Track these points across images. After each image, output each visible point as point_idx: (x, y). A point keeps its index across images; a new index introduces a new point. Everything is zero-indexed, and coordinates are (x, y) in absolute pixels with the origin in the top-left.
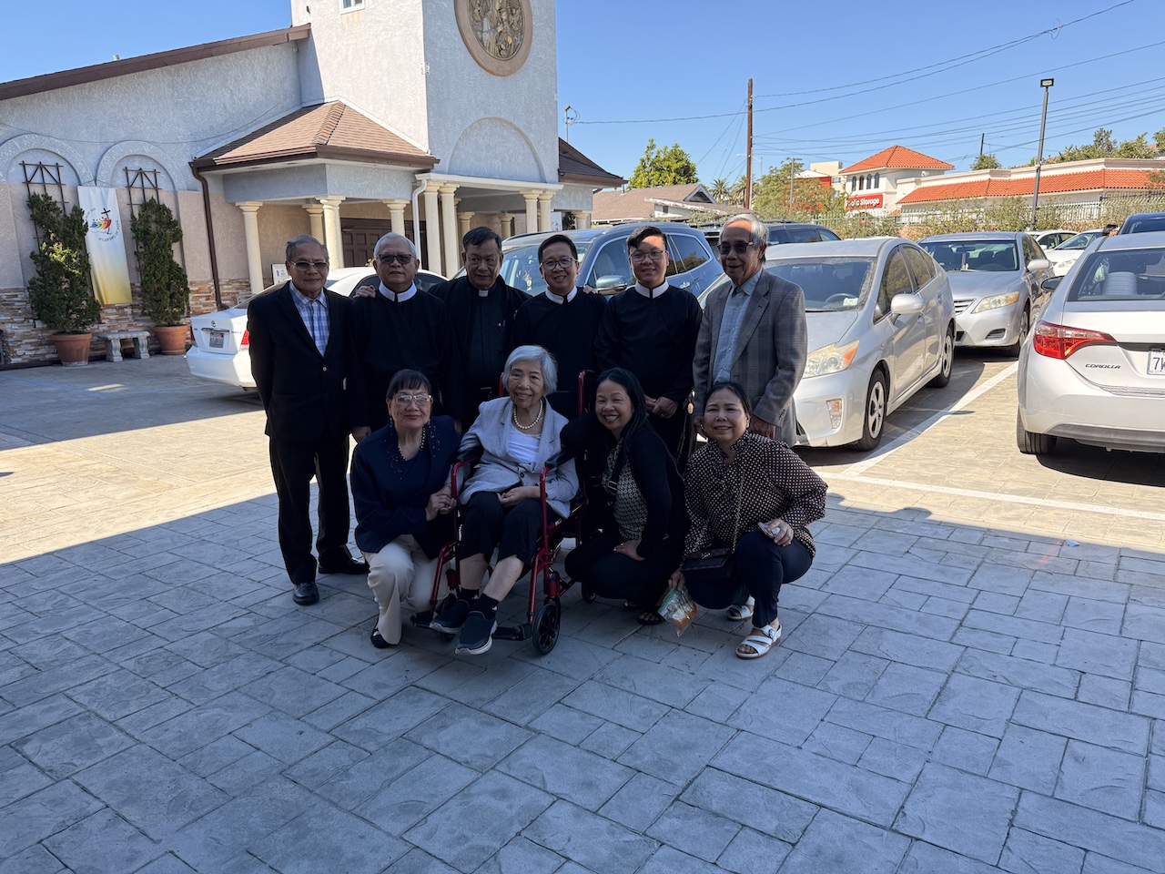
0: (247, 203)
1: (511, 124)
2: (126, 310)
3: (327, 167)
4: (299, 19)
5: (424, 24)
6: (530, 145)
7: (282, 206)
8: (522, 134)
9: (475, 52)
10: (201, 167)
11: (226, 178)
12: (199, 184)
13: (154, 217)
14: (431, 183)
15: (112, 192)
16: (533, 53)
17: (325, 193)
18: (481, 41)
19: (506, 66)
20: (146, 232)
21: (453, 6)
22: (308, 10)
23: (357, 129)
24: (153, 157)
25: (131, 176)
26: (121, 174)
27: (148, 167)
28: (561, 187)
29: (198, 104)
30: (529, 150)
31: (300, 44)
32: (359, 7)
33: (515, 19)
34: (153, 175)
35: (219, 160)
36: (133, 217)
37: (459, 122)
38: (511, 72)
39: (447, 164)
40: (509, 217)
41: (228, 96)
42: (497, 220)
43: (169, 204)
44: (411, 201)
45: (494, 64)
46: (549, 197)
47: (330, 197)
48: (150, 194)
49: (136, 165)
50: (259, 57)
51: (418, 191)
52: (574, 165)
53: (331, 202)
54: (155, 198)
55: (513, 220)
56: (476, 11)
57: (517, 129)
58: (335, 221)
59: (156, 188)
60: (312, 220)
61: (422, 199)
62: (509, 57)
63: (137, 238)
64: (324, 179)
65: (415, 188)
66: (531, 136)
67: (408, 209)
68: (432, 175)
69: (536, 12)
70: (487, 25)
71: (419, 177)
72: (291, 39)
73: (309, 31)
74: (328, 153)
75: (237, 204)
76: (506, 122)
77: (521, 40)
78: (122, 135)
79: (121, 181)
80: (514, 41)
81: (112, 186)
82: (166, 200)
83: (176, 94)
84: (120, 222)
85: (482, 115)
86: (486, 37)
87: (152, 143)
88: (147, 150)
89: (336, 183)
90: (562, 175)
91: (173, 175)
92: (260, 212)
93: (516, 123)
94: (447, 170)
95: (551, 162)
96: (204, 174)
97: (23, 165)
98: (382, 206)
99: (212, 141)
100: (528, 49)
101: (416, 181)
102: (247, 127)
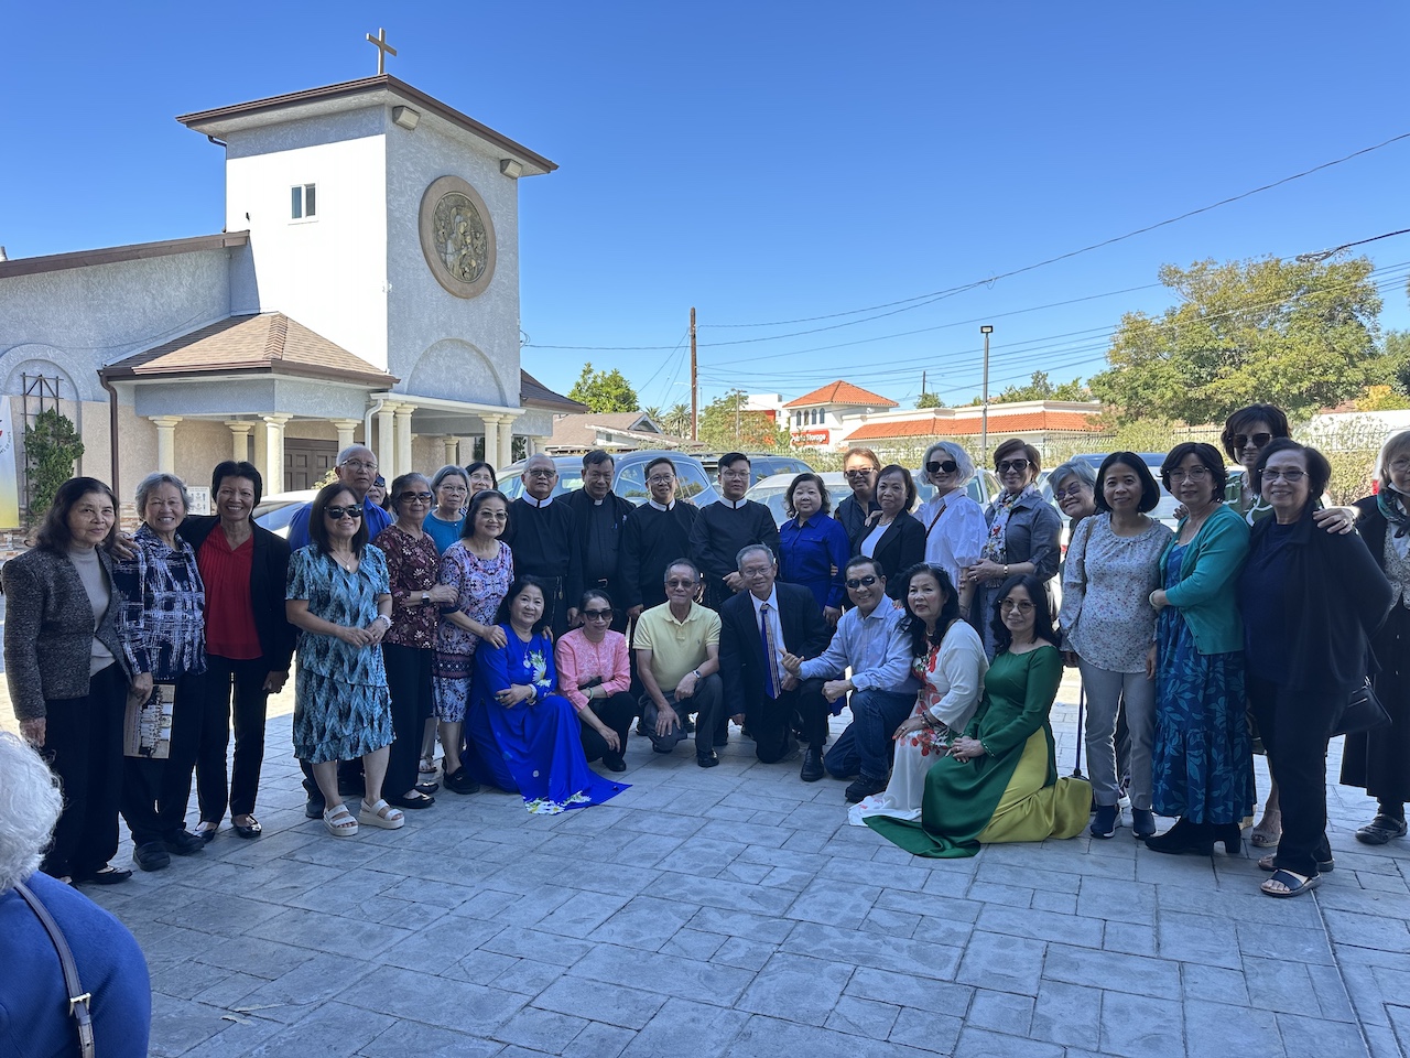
0: (165, 417)
1: (472, 346)
2: (5, 536)
3: (277, 382)
4: (235, 224)
5: (388, 243)
6: (491, 367)
7: (200, 422)
8: (484, 358)
9: (438, 273)
10: (109, 376)
11: (137, 386)
12: (107, 394)
13: (51, 430)
14: (388, 403)
15: (5, 399)
16: (496, 277)
17: (271, 409)
18: (445, 262)
19: (469, 288)
20: (44, 447)
21: (417, 227)
22: (248, 217)
23: (307, 343)
24: (57, 362)
25: (29, 383)
26: (18, 380)
27: (49, 373)
28: (523, 411)
29: (114, 308)
30: (490, 373)
31: (237, 252)
32: (311, 218)
33: (479, 243)
34: (54, 382)
35: (137, 370)
36: (27, 427)
37: (420, 342)
38: (474, 295)
39: (406, 384)
40: (455, 440)
41: (149, 300)
42: (440, 442)
43: (71, 417)
44: (364, 421)
45: (457, 286)
46: (510, 421)
47: (276, 415)
48: (49, 404)
49: (36, 370)
50: (187, 261)
51: (372, 412)
52: (531, 391)
53: (277, 420)
54: (55, 408)
55: (458, 444)
56: (441, 233)
57: (479, 352)
58: (279, 440)
59: (57, 398)
60: (235, 438)
61: (376, 421)
62: (472, 280)
63: (30, 454)
64: (272, 395)
65: (368, 407)
66: (493, 359)
67: (360, 429)
68: (391, 395)
69: (499, 237)
70: (451, 247)
71: (374, 396)
72: (226, 245)
73: (248, 238)
74: (284, 369)
75: (150, 418)
76: (468, 344)
77: (485, 264)
78: (23, 336)
79: (17, 388)
80: (478, 265)
81: (5, 393)
82: (67, 410)
83: (90, 296)
84: (11, 434)
85: (444, 335)
87: (57, 347)
88: (51, 355)
89: (285, 400)
90: (524, 399)
91: (78, 383)
92: (178, 428)
93: (478, 346)
94: (405, 390)
95: (513, 389)
96: (114, 383)
98: (331, 426)
99: (126, 348)
100: (492, 273)
101: (370, 399)
102: (167, 334)
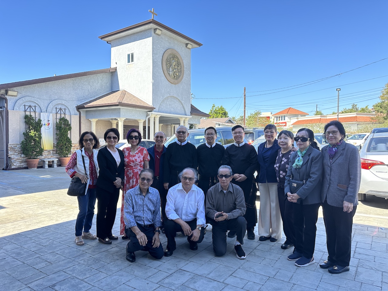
0: (93, 119)
1: (177, 98)
2: (51, 152)
3: (121, 109)
4: (113, 66)
5: (153, 69)
6: (182, 104)
7: (103, 121)
8: (180, 101)
9: (167, 77)
10: (79, 108)
11: (87, 111)
12: (78, 113)
13: (63, 123)
14: (152, 115)
15: (51, 114)
16: (184, 78)
17: (119, 117)
18: (169, 74)
19: (176, 81)
20: (61, 127)
21: (161, 64)
22: (116, 63)
23: (130, 98)
24: (65, 104)
25: (58, 110)
26: (55, 109)
27: (63, 107)
28: (191, 117)
29: (80, 89)
30: (182, 106)
31: (113, 73)
32: (132, 63)
33: (179, 68)
34: (64, 110)
35: (86, 106)
36: (57, 122)
37: (162, 97)
38: (177, 83)
39: (157, 109)
40: (173, 125)
41: (90, 87)
42: (169, 126)
43: (68, 119)
44: (146, 120)
45: (172, 81)
46: (187, 120)
47: (121, 118)
48: (63, 116)
49: (59, 107)
50: (100, 76)
51: (148, 117)
52: (194, 111)
53: (121, 120)
54: (64, 117)
55: (174, 127)
56: (168, 65)
57: (179, 100)
58: (122, 125)
59: (65, 114)
60: (113, 125)
61: (149, 120)
62: (177, 79)
63: (57, 129)
64: (120, 113)
65: (147, 116)
66: (183, 102)
67: (145, 122)
68: (153, 112)
69: (185, 66)
70: (171, 69)
71: (148, 113)
72: (110, 71)
73: (116, 69)
74: (122, 105)
75: (89, 120)
76: (175, 97)
77: (181, 74)
78: (56, 97)
79: (54, 111)
80: (179, 74)
81: (51, 113)
82: (67, 117)
83: (74, 86)
84: (52, 124)
85: (168, 95)
86: (171, 73)
87: (65, 100)
88: (63, 103)
89: (123, 114)
90: (192, 113)
91: (71, 110)
92: (97, 122)
93: (178, 98)
94: (157, 111)
95: (188, 110)
96: (80, 110)
97: (25, 106)
98: (136, 121)
99: (83, 100)
100: (183, 77)
101: (147, 114)
102: (95, 96)
